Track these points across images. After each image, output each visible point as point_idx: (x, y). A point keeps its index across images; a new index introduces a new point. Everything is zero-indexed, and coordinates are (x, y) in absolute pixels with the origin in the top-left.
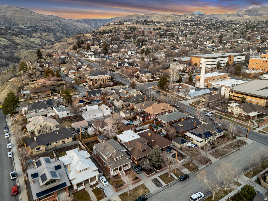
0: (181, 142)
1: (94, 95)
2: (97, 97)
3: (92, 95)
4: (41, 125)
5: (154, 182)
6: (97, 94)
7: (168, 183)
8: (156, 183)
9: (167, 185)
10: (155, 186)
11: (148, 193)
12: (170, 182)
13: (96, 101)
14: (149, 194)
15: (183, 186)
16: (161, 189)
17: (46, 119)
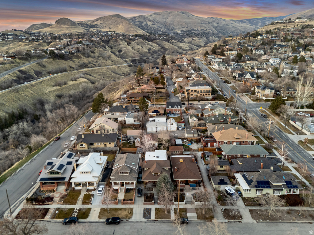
0: (219, 181)
1: (173, 107)
2: (175, 110)
3: (170, 107)
4: (99, 126)
5: (145, 211)
6: (176, 107)
7: (158, 219)
8: (146, 213)
9: (156, 220)
10: (142, 215)
11: (129, 218)
12: (162, 218)
13: (173, 114)
14: (129, 220)
15: (171, 229)
16: (145, 221)
17: (107, 122)
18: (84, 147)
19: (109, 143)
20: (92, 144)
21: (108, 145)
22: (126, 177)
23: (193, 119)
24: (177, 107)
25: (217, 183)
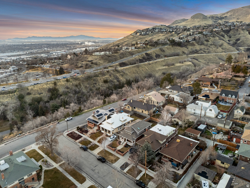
0: (201, 172)
1: (227, 95)
2: (229, 99)
3: (224, 95)
4: (149, 97)
5: (125, 164)
6: (230, 96)
7: (128, 173)
8: (124, 166)
9: (125, 174)
10: (121, 165)
11: (112, 163)
12: (130, 175)
13: (226, 102)
14: (111, 164)
15: (128, 184)
16: (119, 170)
17: (155, 95)
18: (130, 109)
19: (145, 111)
20: (135, 108)
21: (144, 112)
22: (128, 136)
23: (238, 111)
24: (232, 97)
25: (198, 173)
